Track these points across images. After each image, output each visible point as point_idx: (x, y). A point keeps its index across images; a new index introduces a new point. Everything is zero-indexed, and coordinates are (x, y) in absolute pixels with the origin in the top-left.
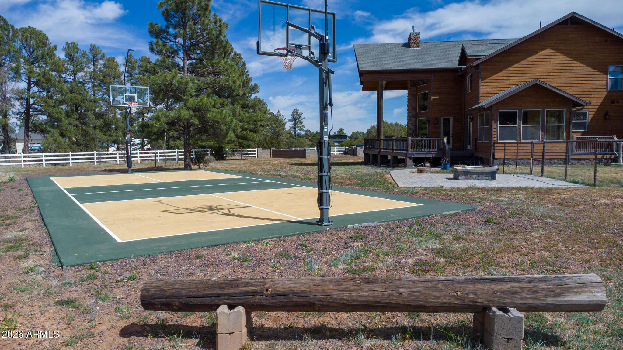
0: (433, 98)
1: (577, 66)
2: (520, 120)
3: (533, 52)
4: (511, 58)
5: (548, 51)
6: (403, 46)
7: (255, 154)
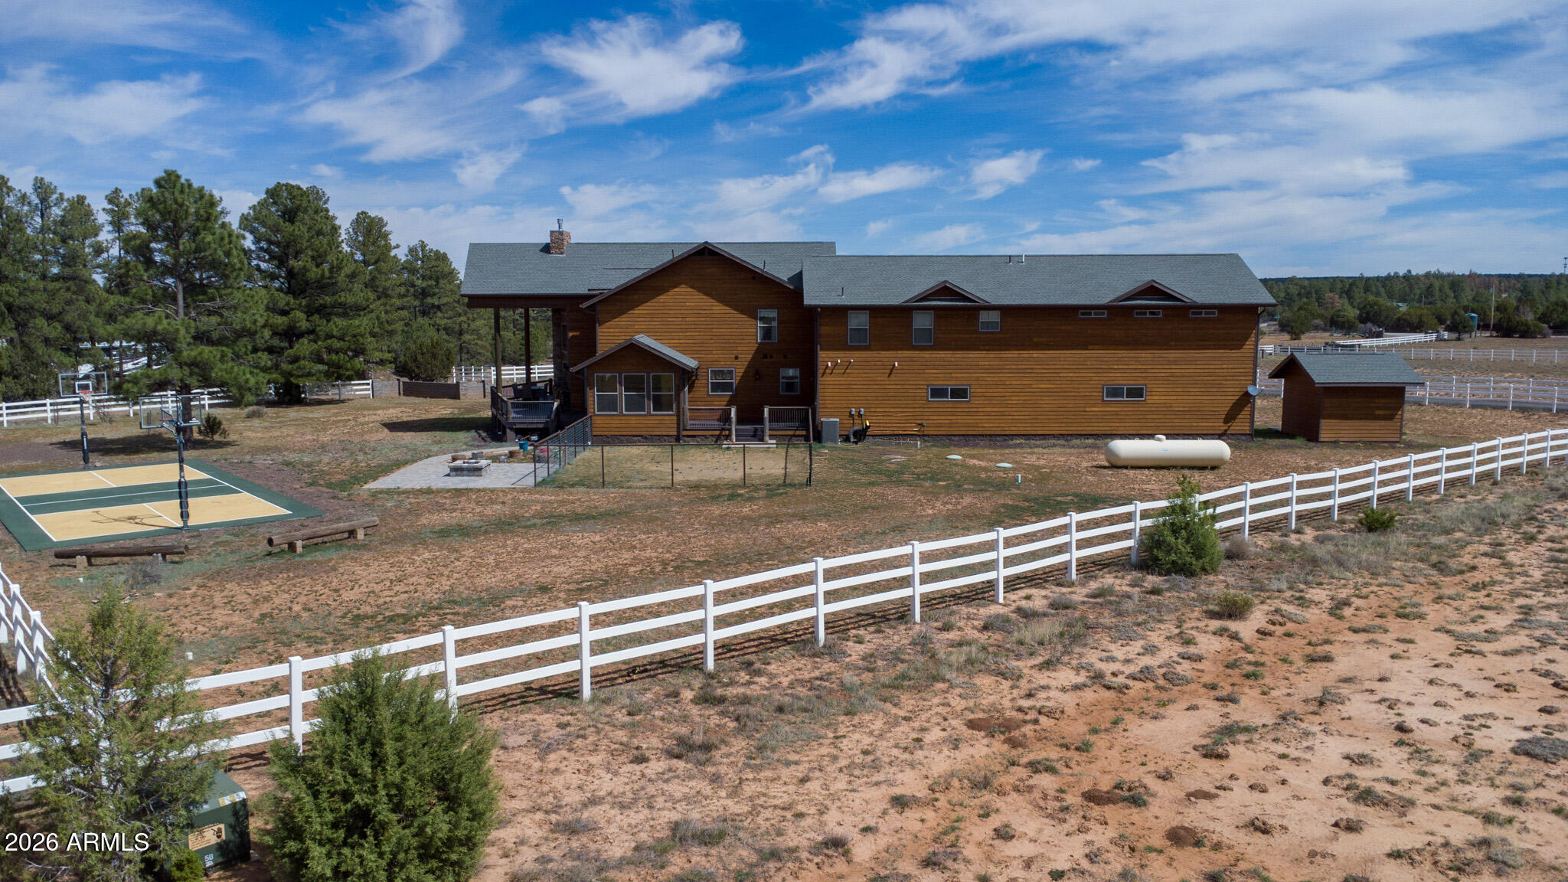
0: (571, 334)
1: (718, 308)
2: (621, 385)
3: (663, 290)
4: (636, 297)
5: (683, 289)
6: (541, 250)
7: (368, 390)
